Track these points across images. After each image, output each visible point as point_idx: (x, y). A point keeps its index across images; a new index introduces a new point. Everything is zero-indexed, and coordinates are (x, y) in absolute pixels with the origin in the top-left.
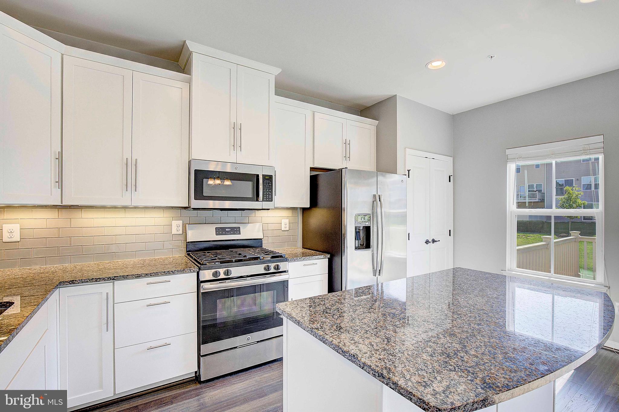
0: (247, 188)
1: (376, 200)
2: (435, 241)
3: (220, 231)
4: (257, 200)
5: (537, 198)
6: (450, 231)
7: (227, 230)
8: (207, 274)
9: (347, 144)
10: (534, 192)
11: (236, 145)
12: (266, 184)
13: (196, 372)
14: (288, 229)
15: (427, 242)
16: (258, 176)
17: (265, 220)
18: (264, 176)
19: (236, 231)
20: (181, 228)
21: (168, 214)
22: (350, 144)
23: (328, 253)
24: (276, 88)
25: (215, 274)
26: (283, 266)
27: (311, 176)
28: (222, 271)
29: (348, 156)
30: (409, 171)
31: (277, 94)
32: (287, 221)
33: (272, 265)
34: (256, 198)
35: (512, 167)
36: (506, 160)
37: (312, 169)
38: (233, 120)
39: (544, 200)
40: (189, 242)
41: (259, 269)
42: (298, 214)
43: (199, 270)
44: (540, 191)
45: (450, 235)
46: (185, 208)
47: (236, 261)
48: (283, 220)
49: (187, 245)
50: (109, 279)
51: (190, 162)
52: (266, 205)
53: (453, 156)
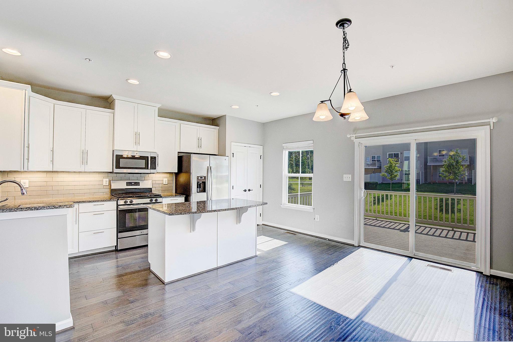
0: (142, 163)
1: (209, 169)
2: (250, 190)
3: (128, 184)
4: (148, 169)
5: (376, 166)
6: (260, 185)
7: (132, 183)
8: (121, 202)
9: (199, 140)
10: (375, 162)
11: (137, 142)
12: (152, 161)
13: (116, 246)
14: (167, 183)
15: (245, 190)
16: (148, 157)
17: (154, 179)
18: (151, 157)
19: (137, 184)
20: (108, 182)
21: (101, 175)
22: (202, 140)
25: (125, 202)
26: (159, 200)
27: (178, 157)
28: (129, 201)
29: (200, 146)
30: (233, 154)
31: (159, 116)
32: (167, 179)
33: (154, 199)
34: (147, 168)
35: (286, 153)
38: (136, 131)
39: (381, 167)
40: (112, 189)
41: (148, 200)
42: (173, 176)
43: (118, 200)
44: (378, 161)
45: (260, 187)
46: (110, 172)
47: (135, 197)
48: (164, 179)
49: (111, 191)
50: (77, 202)
51: (113, 151)
52: (152, 171)
53: (263, 145)
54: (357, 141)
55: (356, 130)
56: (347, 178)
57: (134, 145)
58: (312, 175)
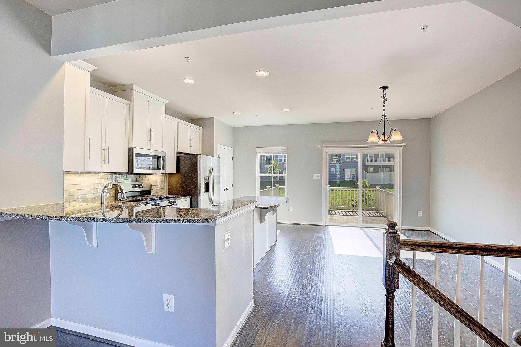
2: (228, 189)
3: (133, 186)
6: (232, 184)
7: (137, 185)
11: (151, 140)
12: (163, 160)
14: (160, 185)
15: (224, 190)
16: (161, 156)
17: (150, 180)
18: (163, 157)
19: (140, 186)
23: (190, 195)
24: (167, 109)
27: (177, 157)
29: (191, 146)
30: (218, 155)
31: (166, 113)
32: (159, 181)
35: (258, 156)
36: (256, 152)
37: (178, 153)
38: (150, 127)
42: (165, 177)
45: (232, 187)
48: (158, 180)
53: (234, 148)
54: (324, 150)
55: (323, 142)
56: (316, 177)
57: (148, 143)
58: (284, 175)
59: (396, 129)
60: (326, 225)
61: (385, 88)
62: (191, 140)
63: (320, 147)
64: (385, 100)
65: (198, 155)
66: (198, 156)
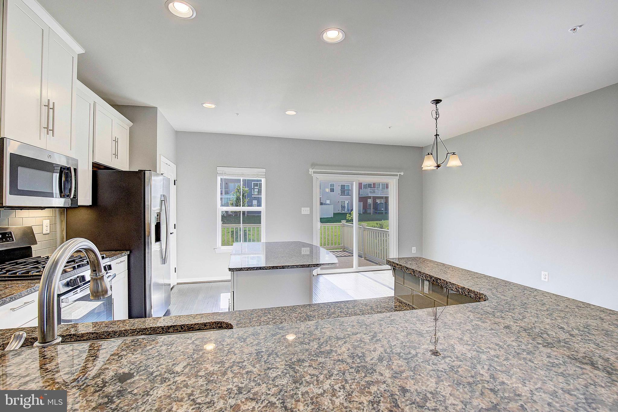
1: (164, 199)
14: (48, 232)
19: (8, 237)
23: (126, 250)
35: (219, 179)
36: (216, 174)
37: (94, 164)
42: (56, 214)
48: (45, 221)
53: (177, 164)
54: (315, 176)
55: (313, 165)
56: (305, 211)
57: (42, 134)
58: (262, 209)
59: (454, 153)
60: (318, 275)
61: (438, 101)
62: (116, 141)
63: (311, 171)
64: (437, 116)
65: (145, 171)
66: (145, 173)
